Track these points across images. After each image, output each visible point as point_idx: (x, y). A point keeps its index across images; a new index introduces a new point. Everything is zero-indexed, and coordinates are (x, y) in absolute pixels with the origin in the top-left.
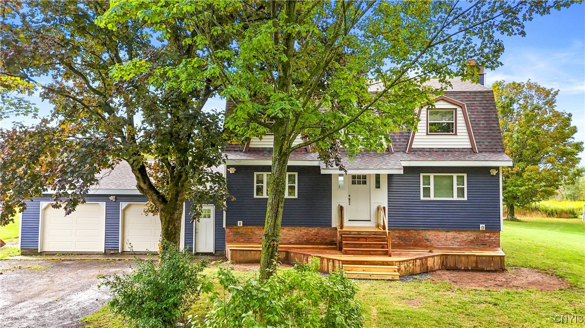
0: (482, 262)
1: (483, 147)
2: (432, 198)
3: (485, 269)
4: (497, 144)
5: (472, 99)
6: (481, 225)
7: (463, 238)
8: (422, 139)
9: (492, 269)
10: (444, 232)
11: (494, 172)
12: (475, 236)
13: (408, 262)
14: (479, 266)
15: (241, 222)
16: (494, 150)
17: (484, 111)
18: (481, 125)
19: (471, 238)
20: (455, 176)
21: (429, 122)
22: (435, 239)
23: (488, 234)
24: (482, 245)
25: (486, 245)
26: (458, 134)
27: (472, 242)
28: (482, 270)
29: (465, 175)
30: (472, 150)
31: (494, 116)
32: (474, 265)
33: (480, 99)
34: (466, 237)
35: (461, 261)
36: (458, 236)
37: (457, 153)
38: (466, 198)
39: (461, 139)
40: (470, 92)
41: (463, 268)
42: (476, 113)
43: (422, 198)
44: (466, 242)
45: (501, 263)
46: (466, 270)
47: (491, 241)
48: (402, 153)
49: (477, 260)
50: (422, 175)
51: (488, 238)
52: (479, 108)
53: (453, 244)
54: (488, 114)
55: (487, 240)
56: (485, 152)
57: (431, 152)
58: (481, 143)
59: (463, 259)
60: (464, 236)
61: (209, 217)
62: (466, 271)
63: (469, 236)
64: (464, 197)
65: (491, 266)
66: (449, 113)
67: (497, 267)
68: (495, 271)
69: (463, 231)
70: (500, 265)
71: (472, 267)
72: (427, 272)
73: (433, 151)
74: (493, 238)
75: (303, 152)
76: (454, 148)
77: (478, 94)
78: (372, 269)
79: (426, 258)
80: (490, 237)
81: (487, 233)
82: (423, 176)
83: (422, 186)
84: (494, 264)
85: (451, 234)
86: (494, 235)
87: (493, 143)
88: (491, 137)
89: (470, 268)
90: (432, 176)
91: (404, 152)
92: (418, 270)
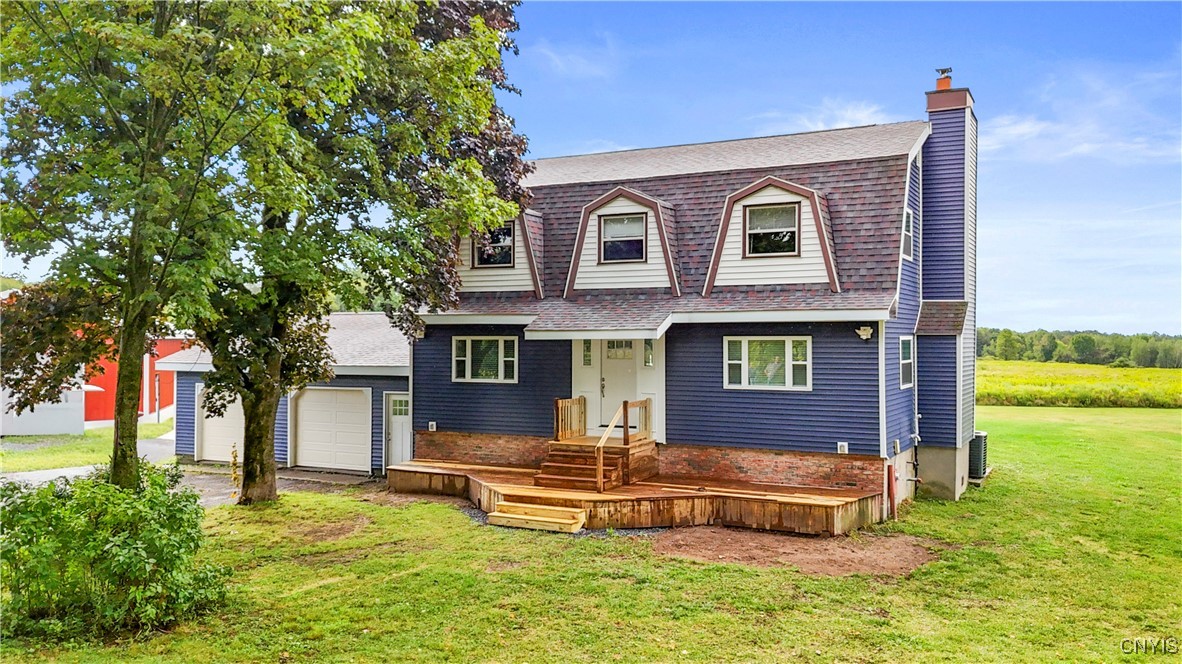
0: (790, 516)
1: (854, 279)
2: (745, 385)
3: (797, 531)
4: (886, 272)
5: (858, 177)
6: (839, 444)
7: (808, 467)
8: (735, 267)
9: (810, 530)
10: (772, 456)
11: (865, 333)
12: (833, 466)
13: (618, 504)
14: (786, 524)
15: (434, 423)
16: (874, 285)
17: (878, 201)
18: (863, 233)
19: (825, 469)
20: (789, 340)
21: (748, 232)
22: (755, 469)
23: (858, 463)
24: (848, 484)
25: (855, 485)
26: (802, 255)
27: (826, 477)
28: (790, 533)
29: (809, 339)
30: (828, 289)
31: (896, 211)
32: (775, 521)
33: (876, 175)
34: (815, 468)
35: (751, 513)
36: (800, 463)
37: (799, 294)
38: (809, 387)
39: (809, 265)
40: (859, 162)
41: (754, 526)
42: (858, 207)
43: (726, 386)
44: (814, 476)
45: (827, 520)
46: (761, 530)
47: (865, 477)
48: (695, 295)
49: (780, 512)
50: (726, 339)
51: (858, 472)
52: (869, 195)
53: (790, 480)
54: (884, 206)
55: (856, 476)
56: (857, 290)
57: (749, 291)
58: (852, 272)
59: (756, 507)
60: (813, 464)
61: (406, 414)
62: (759, 531)
63: (820, 466)
64: (805, 384)
65: (807, 526)
66: (784, 211)
67: (819, 528)
68: (816, 536)
69: (809, 453)
70: (825, 524)
71: (771, 525)
72: (671, 527)
73: (753, 291)
74: (869, 473)
75: (530, 299)
76: (795, 284)
77: (874, 165)
78: (539, 512)
79: (670, 500)
80: (863, 469)
81: (856, 460)
82: (729, 342)
83: (726, 362)
84: (814, 520)
85: (785, 460)
86: (872, 465)
87: (877, 272)
88: (876, 259)
89: (768, 527)
90: (745, 340)
91: (699, 294)
92: (646, 520)
